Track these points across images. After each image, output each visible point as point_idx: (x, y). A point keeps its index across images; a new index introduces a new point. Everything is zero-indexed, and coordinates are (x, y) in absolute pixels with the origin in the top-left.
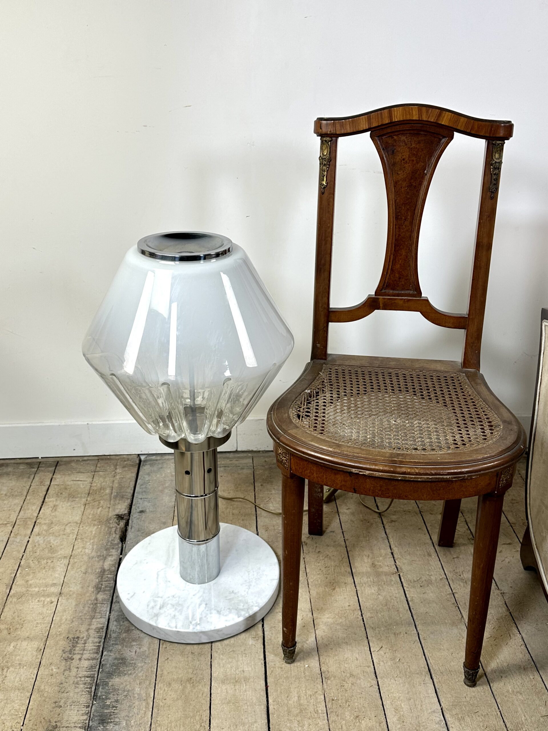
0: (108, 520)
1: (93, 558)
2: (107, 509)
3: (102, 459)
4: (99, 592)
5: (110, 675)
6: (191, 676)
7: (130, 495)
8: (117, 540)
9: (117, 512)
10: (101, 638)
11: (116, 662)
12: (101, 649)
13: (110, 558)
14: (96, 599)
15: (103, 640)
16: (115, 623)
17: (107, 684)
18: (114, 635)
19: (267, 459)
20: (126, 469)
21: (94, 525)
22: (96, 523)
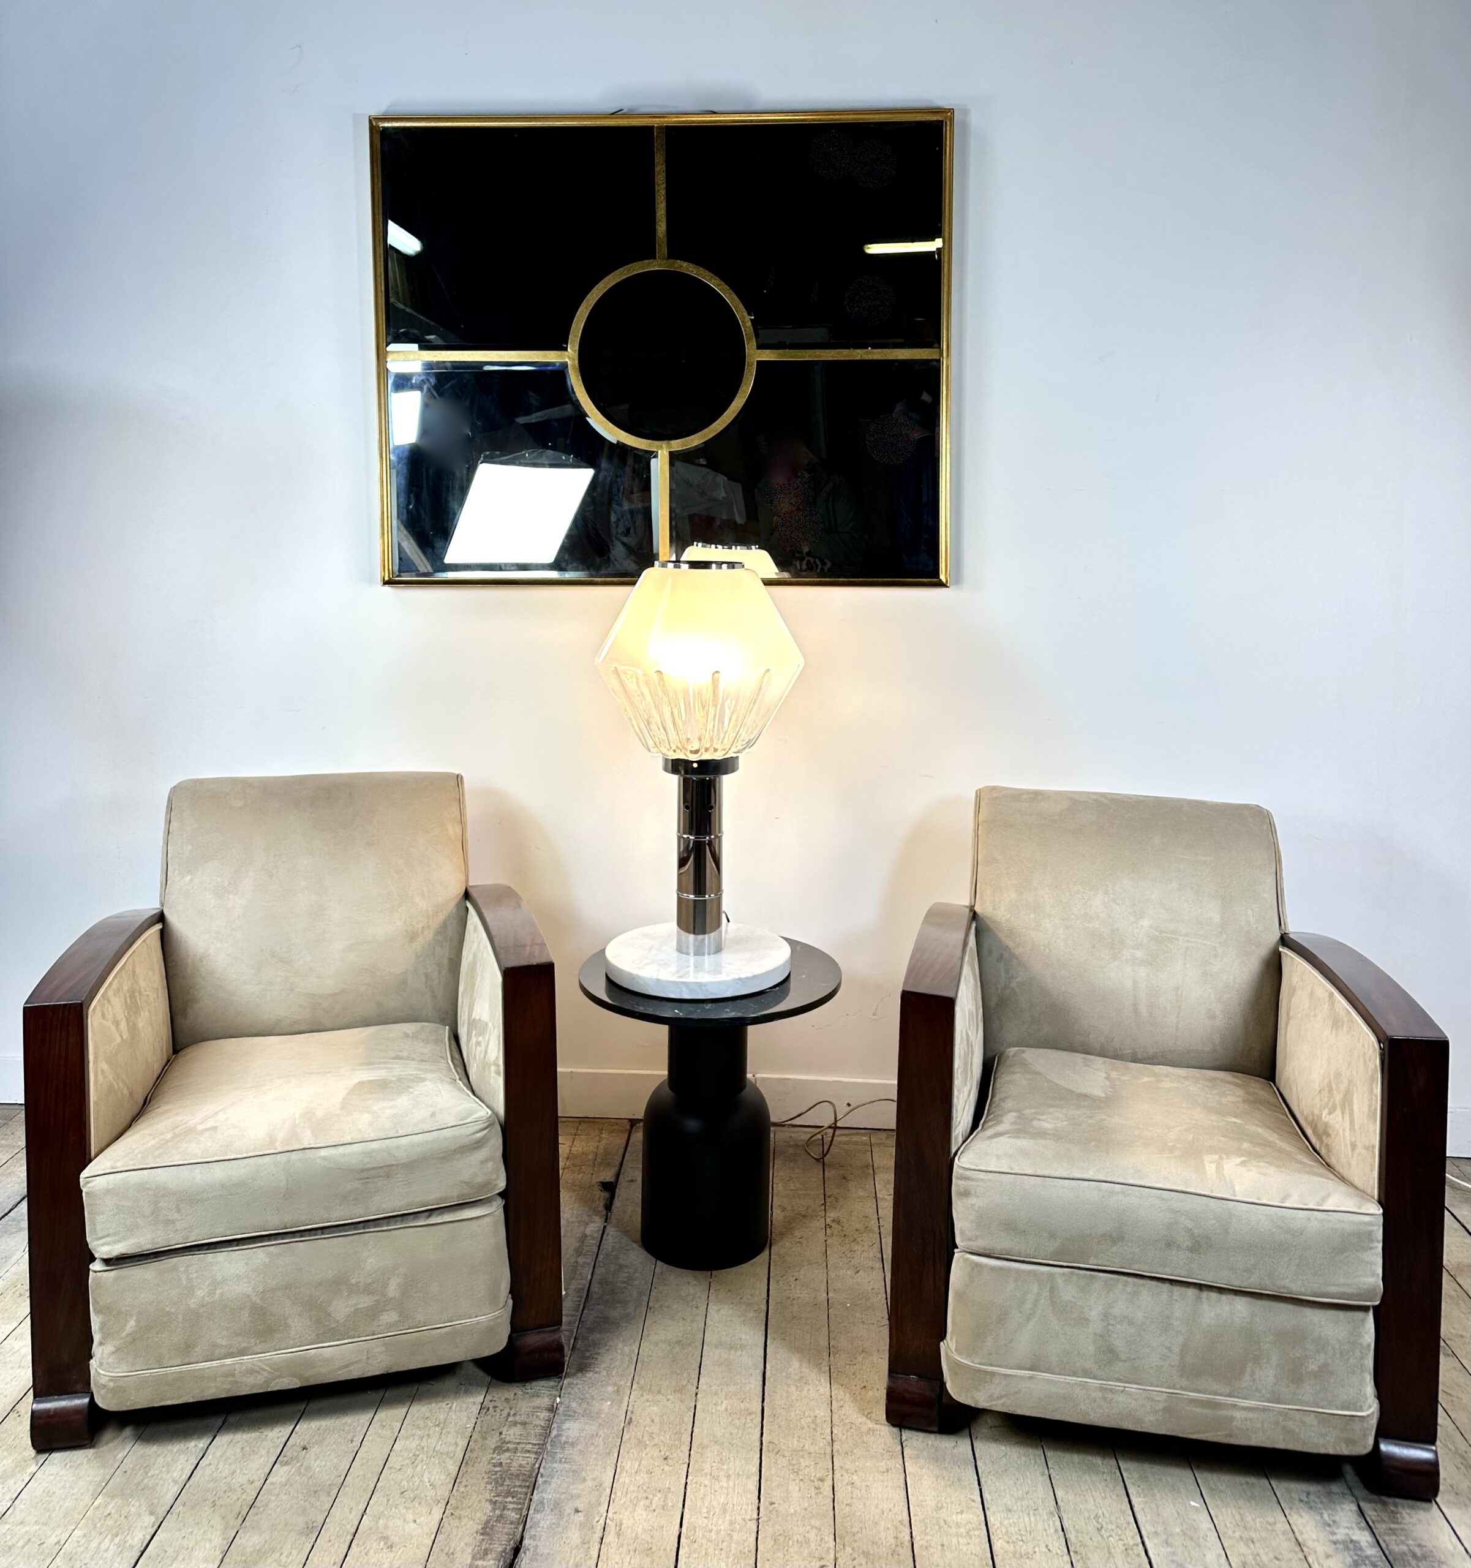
0: (591, 1187)
1: (573, 1222)
2: (590, 1176)
3: (585, 1122)
4: (578, 1256)
5: (591, 1331)
6: (681, 1339)
7: (618, 1163)
8: (601, 1208)
9: (601, 1179)
10: (582, 1297)
11: (598, 1320)
12: (581, 1307)
13: (592, 1225)
14: (577, 1262)
15: (583, 1300)
16: (597, 1285)
17: (587, 1338)
18: (595, 1296)
19: (793, 1135)
20: (614, 1134)
21: (574, 1191)
22: (576, 1188)
